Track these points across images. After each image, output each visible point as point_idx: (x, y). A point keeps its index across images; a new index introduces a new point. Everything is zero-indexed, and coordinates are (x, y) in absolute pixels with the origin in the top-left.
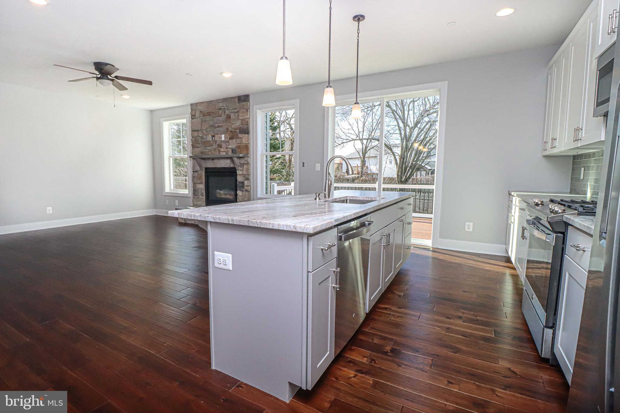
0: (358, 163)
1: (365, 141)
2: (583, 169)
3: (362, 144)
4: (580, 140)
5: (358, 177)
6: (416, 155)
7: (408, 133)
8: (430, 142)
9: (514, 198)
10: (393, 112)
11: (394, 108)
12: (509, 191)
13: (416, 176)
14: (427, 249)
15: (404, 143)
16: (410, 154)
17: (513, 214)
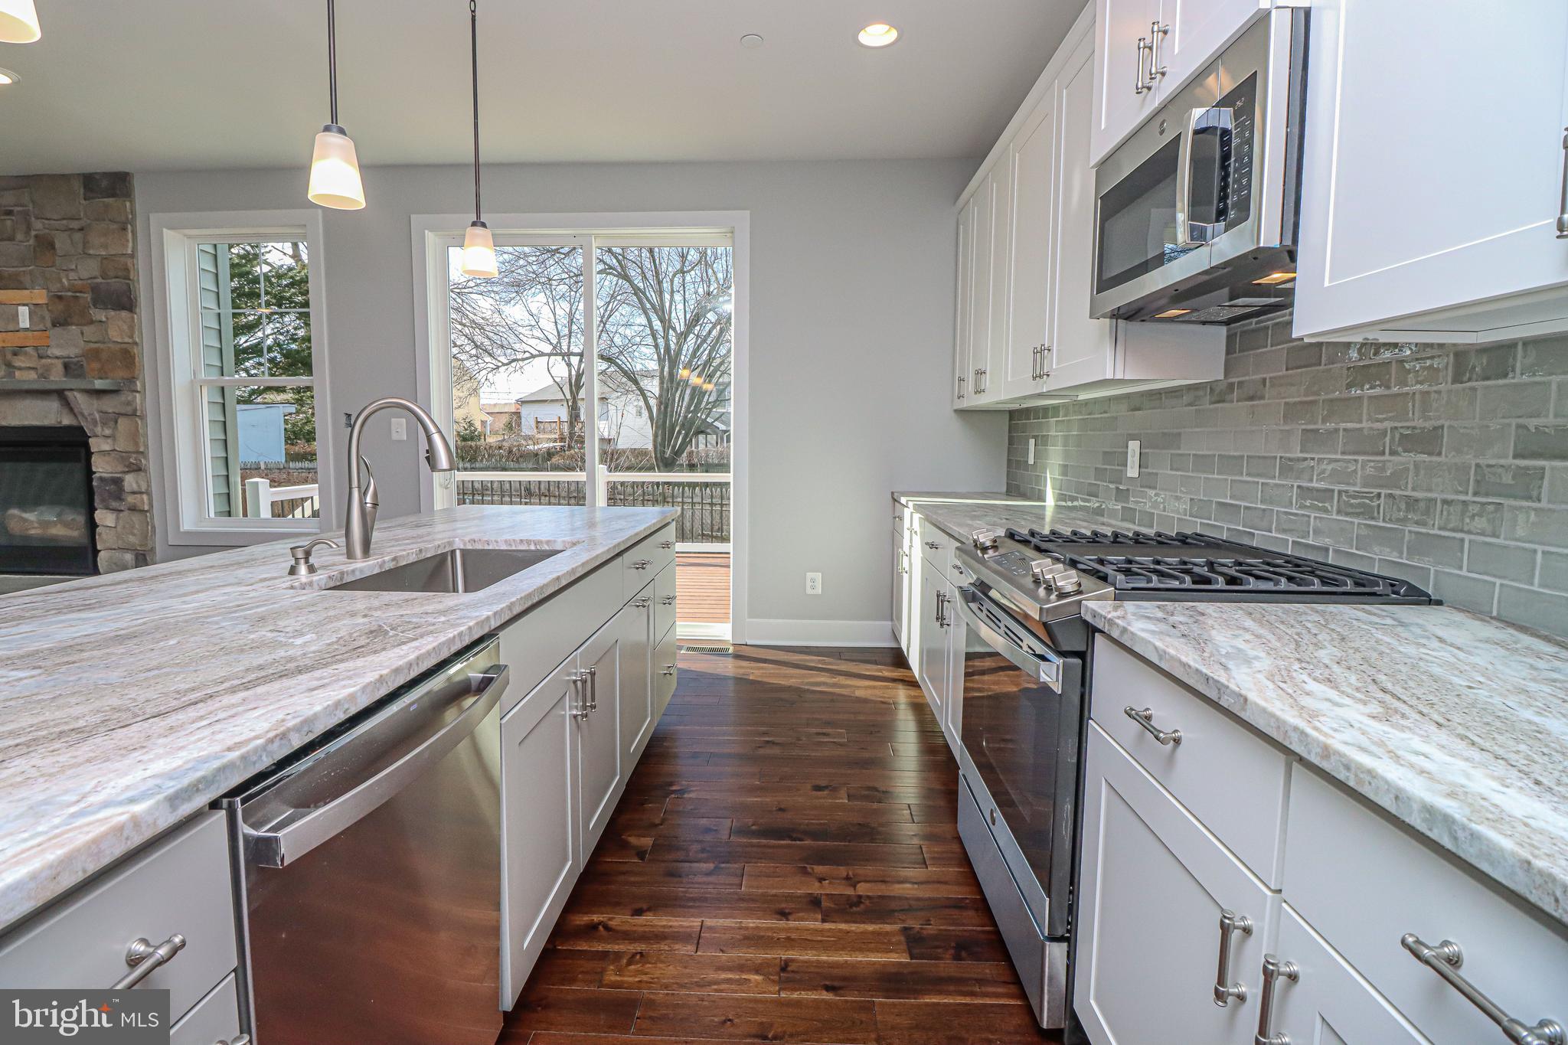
0: (563, 413)
1: (575, 360)
2: (1032, 442)
3: (569, 365)
4: (1048, 375)
5: (562, 449)
6: (692, 399)
7: (673, 346)
8: (722, 368)
9: (907, 512)
10: (637, 291)
11: (641, 285)
12: (893, 493)
13: (697, 446)
14: (719, 652)
15: (666, 369)
16: (680, 396)
17: (906, 548)
